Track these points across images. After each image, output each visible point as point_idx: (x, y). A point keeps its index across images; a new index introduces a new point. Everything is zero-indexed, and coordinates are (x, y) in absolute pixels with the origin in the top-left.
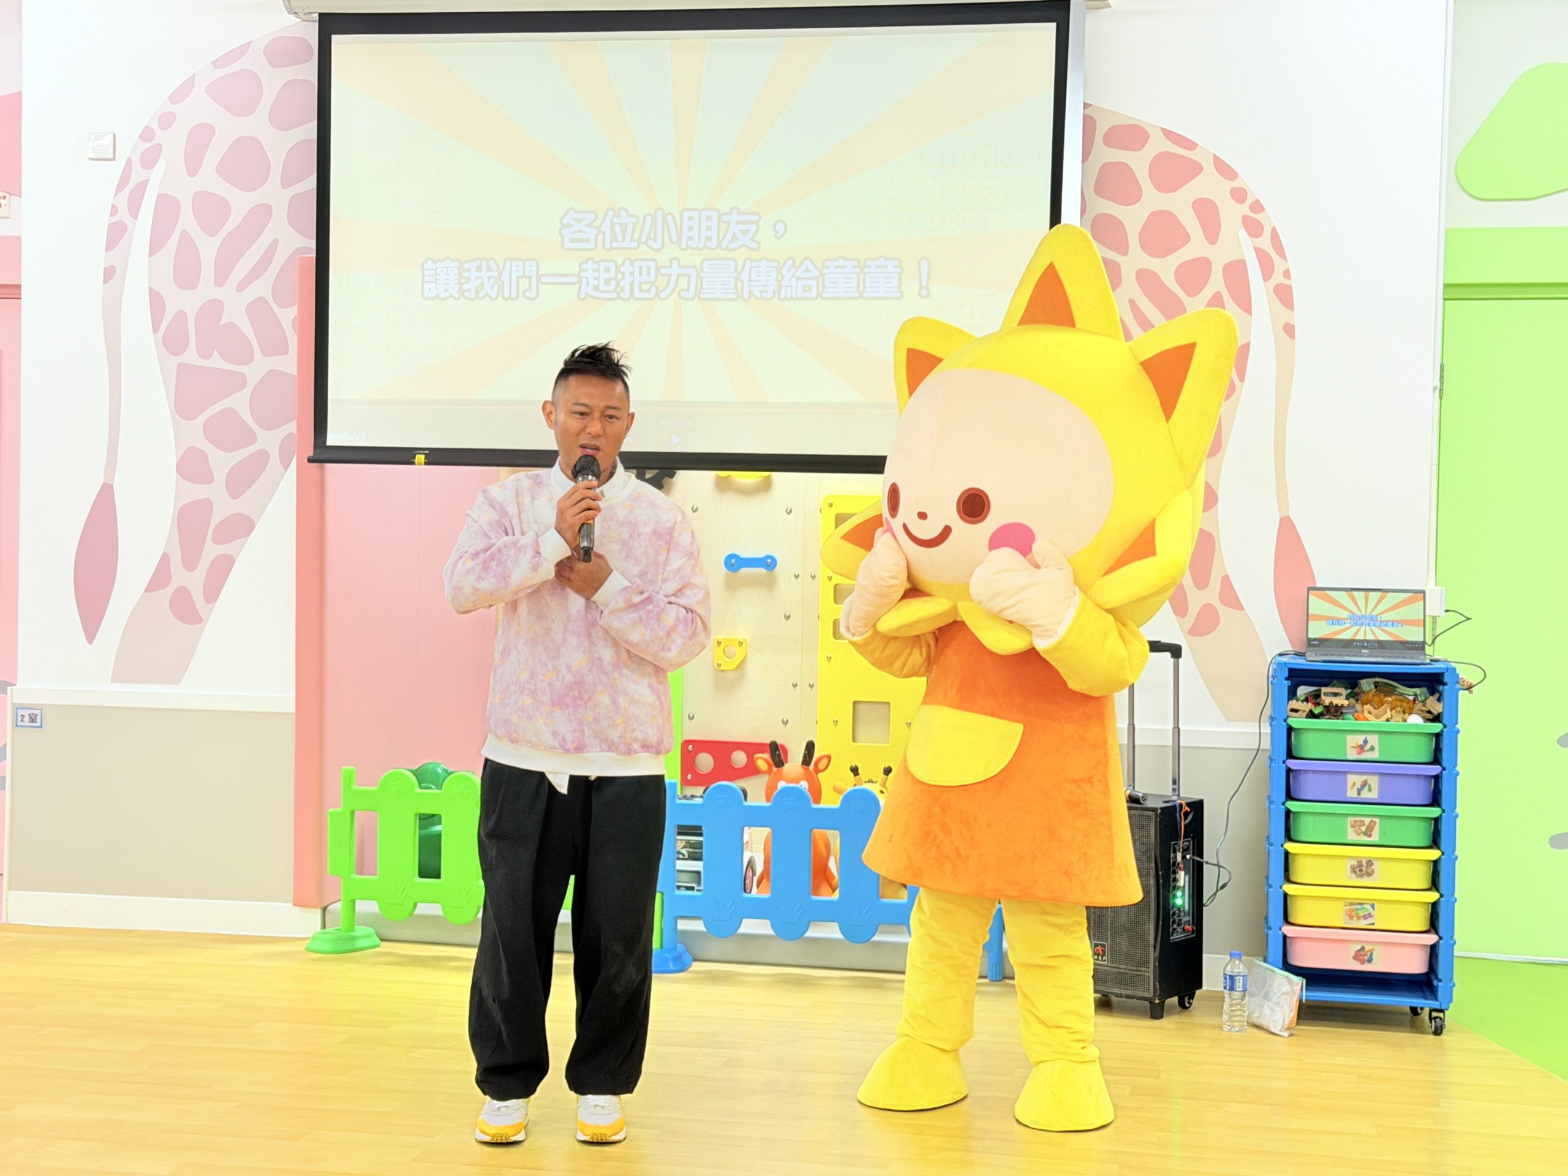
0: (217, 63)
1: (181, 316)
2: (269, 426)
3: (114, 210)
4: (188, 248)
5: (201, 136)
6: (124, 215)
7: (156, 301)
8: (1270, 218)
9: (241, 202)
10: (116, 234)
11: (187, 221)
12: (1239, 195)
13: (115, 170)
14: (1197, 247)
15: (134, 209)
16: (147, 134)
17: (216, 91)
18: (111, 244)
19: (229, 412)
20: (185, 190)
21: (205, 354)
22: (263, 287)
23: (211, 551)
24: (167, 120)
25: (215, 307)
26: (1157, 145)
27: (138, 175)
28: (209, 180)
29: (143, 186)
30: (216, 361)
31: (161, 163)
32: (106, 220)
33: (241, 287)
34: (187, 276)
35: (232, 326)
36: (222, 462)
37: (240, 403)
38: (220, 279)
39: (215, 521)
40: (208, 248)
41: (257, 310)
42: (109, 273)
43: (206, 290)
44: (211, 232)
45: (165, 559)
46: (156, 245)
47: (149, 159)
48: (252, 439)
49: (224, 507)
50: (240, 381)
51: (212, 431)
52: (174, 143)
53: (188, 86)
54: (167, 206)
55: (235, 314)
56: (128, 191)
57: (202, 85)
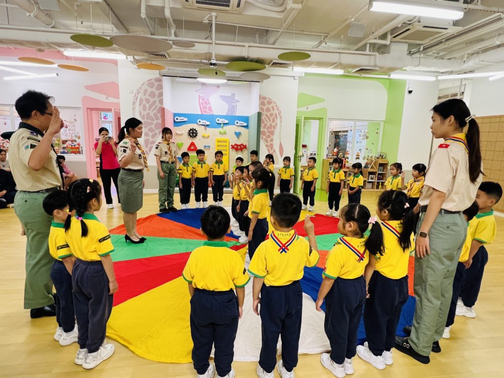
0: (148, 81)
1: (144, 115)
2: (157, 129)
3: (134, 100)
4: (144, 105)
5: (146, 91)
6: (135, 101)
8: (280, 109)
9: (152, 100)
10: (134, 103)
11: (144, 102)
12: (276, 106)
13: (133, 95)
14: (272, 112)
15: (136, 100)
16: (138, 90)
17: (147, 84)
18: (133, 105)
19: (151, 128)
20: (144, 98)
21: (148, 120)
22: (155, 111)
23: (149, 145)
24: (141, 88)
25: (148, 114)
26: (268, 100)
28: (147, 96)
29: (138, 97)
31: (140, 95)
32: (132, 101)
33: (153, 111)
34: (144, 109)
35: (151, 116)
36: (151, 134)
37: (153, 126)
38: (149, 110)
40: (147, 106)
41: (155, 114)
42: (133, 109)
43: (147, 111)
44: (148, 103)
46: (140, 105)
47: (138, 93)
48: (155, 131)
49: (151, 140)
50: (152, 124)
51: (149, 130)
52: (142, 91)
53: (143, 84)
54: (141, 100)
55: (152, 114)
56: (135, 97)
57: (146, 84)
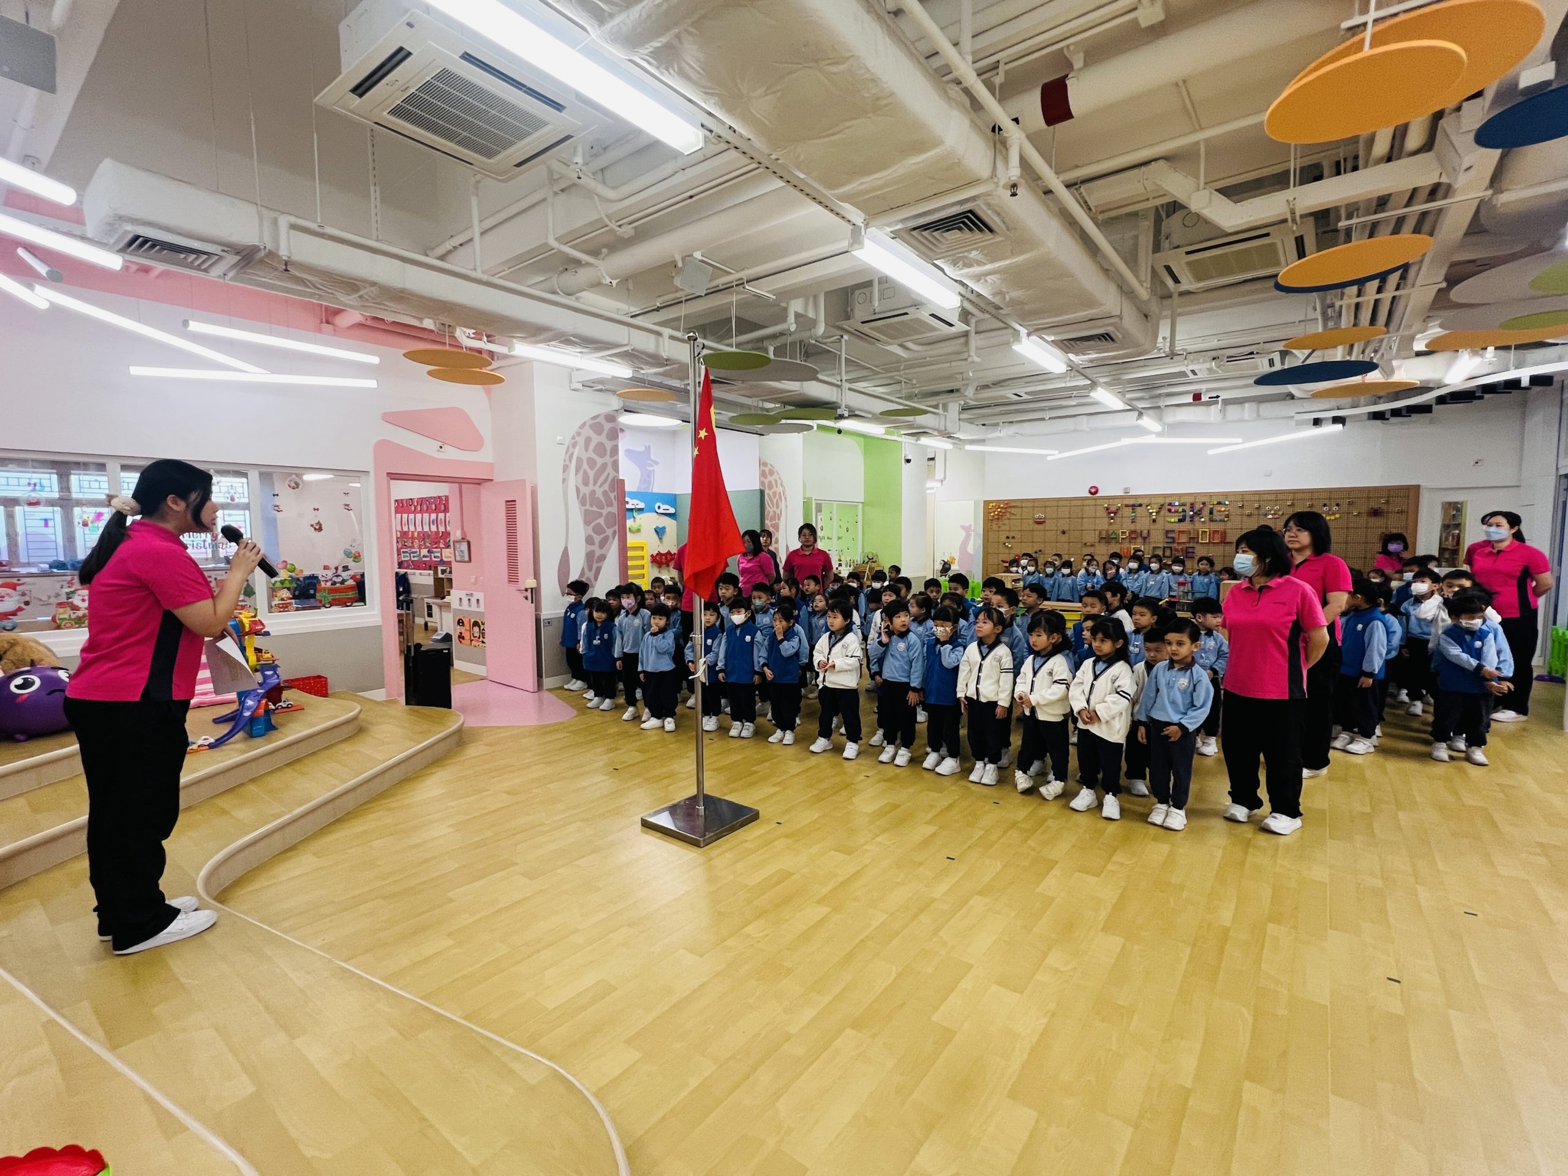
0: (592, 419)
1: (585, 495)
2: (608, 528)
3: (565, 460)
5: (588, 440)
6: (568, 463)
7: (578, 490)
8: (784, 483)
9: (600, 461)
10: (566, 468)
11: (585, 466)
12: (780, 479)
13: (565, 447)
14: (775, 489)
15: (570, 461)
16: (573, 438)
17: (591, 426)
18: (564, 472)
19: (599, 524)
20: (585, 456)
21: (591, 506)
22: (606, 487)
23: (595, 565)
24: (579, 434)
25: (593, 492)
26: (769, 467)
27: (571, 450)
28: (591, 454)
29: (573, 453)
30: (595, 509)
31: (577, 449)
32: (562, 463)
33: (600, 486)
34: (586, 483)
35: (599, 498)
36: (597, 539)
37: (601, 521)
38: (595, 484)
39: (596, 556)
40: (591, 474)
41: (605, 493)
42: (564, 480)
43: (591, 486)
44: (592, 469)
45: (583, 569)
46: (576, 472)
47: (574, 445)
48: (605, 532)
49: (598, 552)
50: (600, 515)
51: (594, 530)
52: (581, 440)
53: (583, 425)
54: (579, 461)
55: (599, 494)
56: (570, 452)
57: (587, 426)
